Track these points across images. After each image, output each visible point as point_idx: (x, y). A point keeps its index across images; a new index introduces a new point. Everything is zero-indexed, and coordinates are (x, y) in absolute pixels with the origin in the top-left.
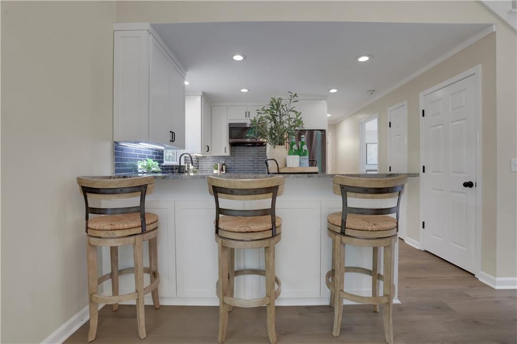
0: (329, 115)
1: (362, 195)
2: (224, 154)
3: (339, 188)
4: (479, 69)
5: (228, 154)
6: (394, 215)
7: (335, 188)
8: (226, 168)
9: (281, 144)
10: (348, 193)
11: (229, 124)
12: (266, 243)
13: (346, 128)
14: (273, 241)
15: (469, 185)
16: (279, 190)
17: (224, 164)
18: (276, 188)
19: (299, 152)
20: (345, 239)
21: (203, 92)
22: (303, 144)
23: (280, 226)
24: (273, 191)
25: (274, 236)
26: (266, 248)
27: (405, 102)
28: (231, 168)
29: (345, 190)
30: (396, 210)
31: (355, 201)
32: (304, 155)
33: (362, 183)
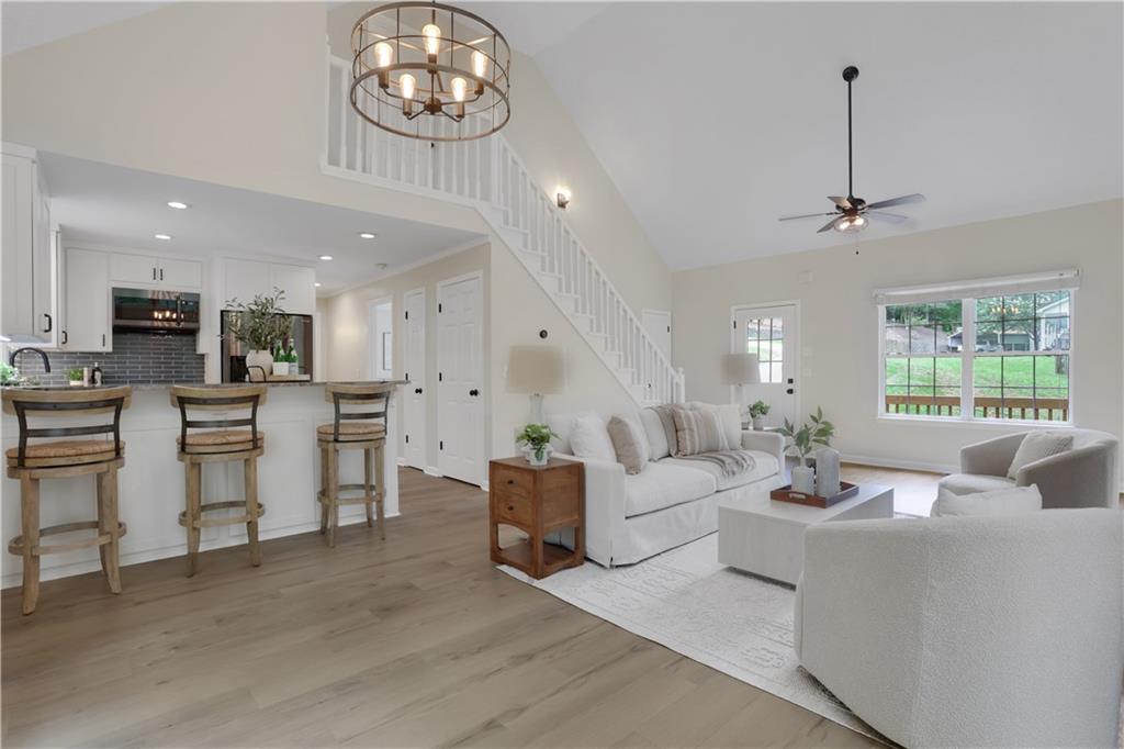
0: (317, 285)
1: (354, 401)
2: (99, 348)
3: (331, 396)
4: (480, 274)
5: (109, 348)
6: (381, 420)
7: (327, 396)
8: (102, 377)
9: (265, 349)
10: (341, 401)
11: (114, 289)
12: (246, 455)
13: (346, 307)
14: (254, 453)
15: (474, 393)
16: (261, 399)
17: (98, 369)
18: (257, 397)
19: (288, 359)
20: (338, 445)
21: (61, 226)
22: (291, 349)
23: (262, 439)
24: (255, 400)
25: (255, 447)
26: (246, 461)
27: (423, 290)
28: (114, 377)
29: (337, 397)
30: (384, 414)
31: (346, 408)
32: (294, 361)
33: (353, 390)
